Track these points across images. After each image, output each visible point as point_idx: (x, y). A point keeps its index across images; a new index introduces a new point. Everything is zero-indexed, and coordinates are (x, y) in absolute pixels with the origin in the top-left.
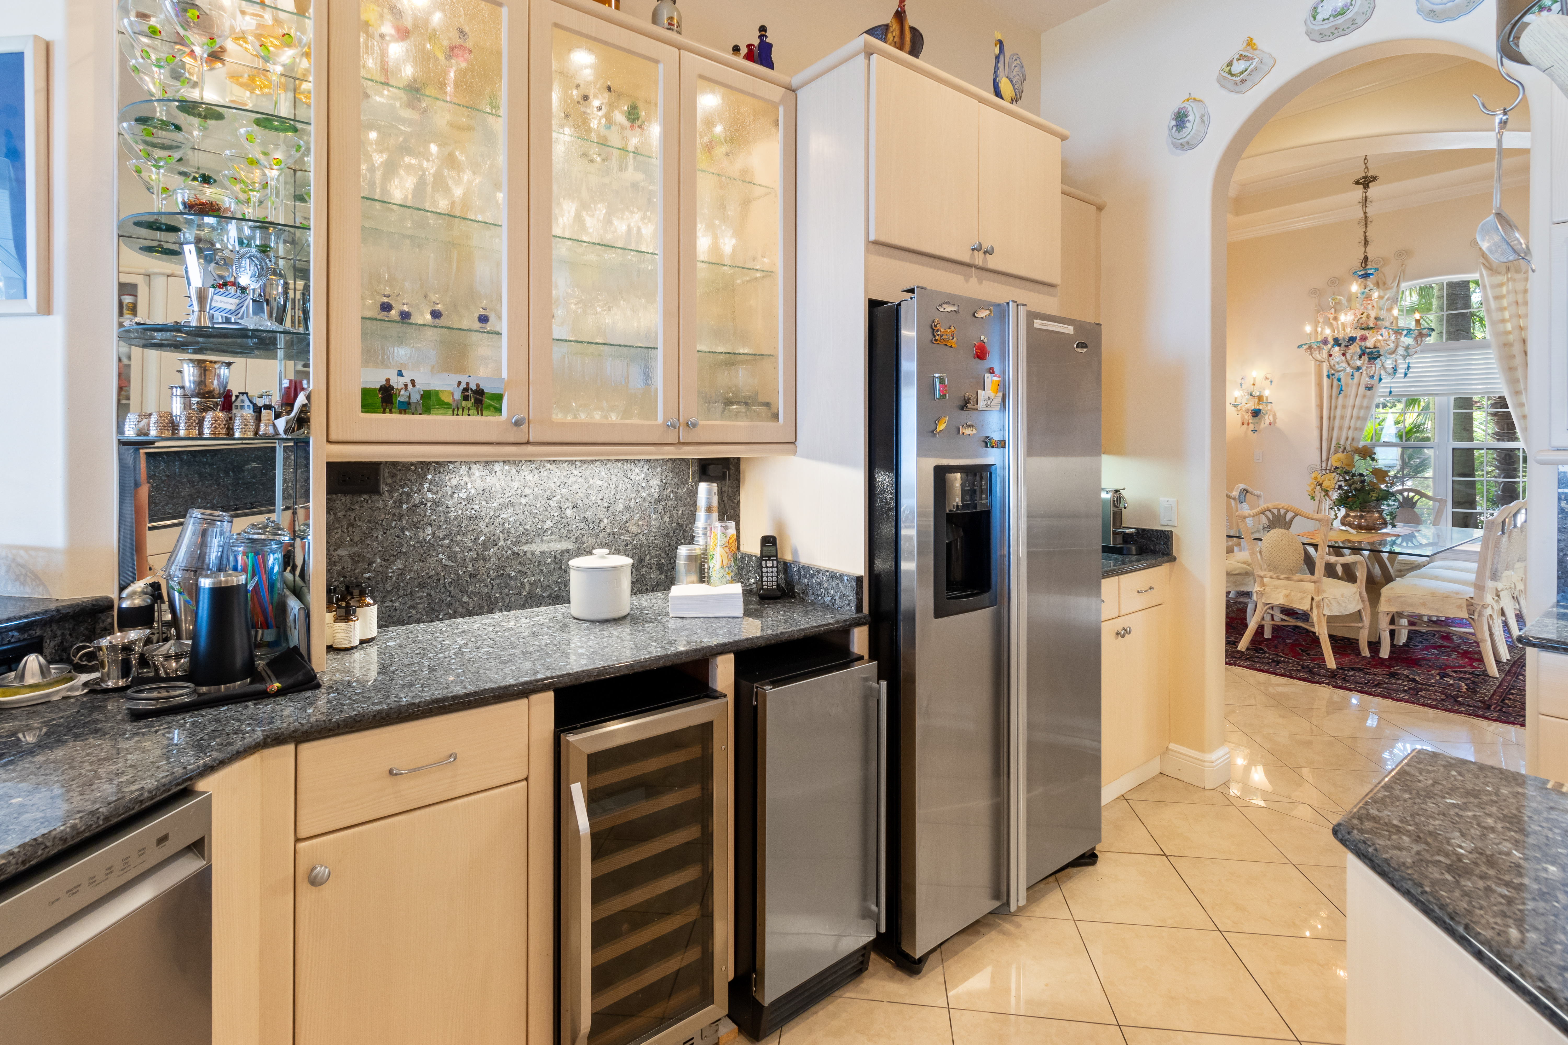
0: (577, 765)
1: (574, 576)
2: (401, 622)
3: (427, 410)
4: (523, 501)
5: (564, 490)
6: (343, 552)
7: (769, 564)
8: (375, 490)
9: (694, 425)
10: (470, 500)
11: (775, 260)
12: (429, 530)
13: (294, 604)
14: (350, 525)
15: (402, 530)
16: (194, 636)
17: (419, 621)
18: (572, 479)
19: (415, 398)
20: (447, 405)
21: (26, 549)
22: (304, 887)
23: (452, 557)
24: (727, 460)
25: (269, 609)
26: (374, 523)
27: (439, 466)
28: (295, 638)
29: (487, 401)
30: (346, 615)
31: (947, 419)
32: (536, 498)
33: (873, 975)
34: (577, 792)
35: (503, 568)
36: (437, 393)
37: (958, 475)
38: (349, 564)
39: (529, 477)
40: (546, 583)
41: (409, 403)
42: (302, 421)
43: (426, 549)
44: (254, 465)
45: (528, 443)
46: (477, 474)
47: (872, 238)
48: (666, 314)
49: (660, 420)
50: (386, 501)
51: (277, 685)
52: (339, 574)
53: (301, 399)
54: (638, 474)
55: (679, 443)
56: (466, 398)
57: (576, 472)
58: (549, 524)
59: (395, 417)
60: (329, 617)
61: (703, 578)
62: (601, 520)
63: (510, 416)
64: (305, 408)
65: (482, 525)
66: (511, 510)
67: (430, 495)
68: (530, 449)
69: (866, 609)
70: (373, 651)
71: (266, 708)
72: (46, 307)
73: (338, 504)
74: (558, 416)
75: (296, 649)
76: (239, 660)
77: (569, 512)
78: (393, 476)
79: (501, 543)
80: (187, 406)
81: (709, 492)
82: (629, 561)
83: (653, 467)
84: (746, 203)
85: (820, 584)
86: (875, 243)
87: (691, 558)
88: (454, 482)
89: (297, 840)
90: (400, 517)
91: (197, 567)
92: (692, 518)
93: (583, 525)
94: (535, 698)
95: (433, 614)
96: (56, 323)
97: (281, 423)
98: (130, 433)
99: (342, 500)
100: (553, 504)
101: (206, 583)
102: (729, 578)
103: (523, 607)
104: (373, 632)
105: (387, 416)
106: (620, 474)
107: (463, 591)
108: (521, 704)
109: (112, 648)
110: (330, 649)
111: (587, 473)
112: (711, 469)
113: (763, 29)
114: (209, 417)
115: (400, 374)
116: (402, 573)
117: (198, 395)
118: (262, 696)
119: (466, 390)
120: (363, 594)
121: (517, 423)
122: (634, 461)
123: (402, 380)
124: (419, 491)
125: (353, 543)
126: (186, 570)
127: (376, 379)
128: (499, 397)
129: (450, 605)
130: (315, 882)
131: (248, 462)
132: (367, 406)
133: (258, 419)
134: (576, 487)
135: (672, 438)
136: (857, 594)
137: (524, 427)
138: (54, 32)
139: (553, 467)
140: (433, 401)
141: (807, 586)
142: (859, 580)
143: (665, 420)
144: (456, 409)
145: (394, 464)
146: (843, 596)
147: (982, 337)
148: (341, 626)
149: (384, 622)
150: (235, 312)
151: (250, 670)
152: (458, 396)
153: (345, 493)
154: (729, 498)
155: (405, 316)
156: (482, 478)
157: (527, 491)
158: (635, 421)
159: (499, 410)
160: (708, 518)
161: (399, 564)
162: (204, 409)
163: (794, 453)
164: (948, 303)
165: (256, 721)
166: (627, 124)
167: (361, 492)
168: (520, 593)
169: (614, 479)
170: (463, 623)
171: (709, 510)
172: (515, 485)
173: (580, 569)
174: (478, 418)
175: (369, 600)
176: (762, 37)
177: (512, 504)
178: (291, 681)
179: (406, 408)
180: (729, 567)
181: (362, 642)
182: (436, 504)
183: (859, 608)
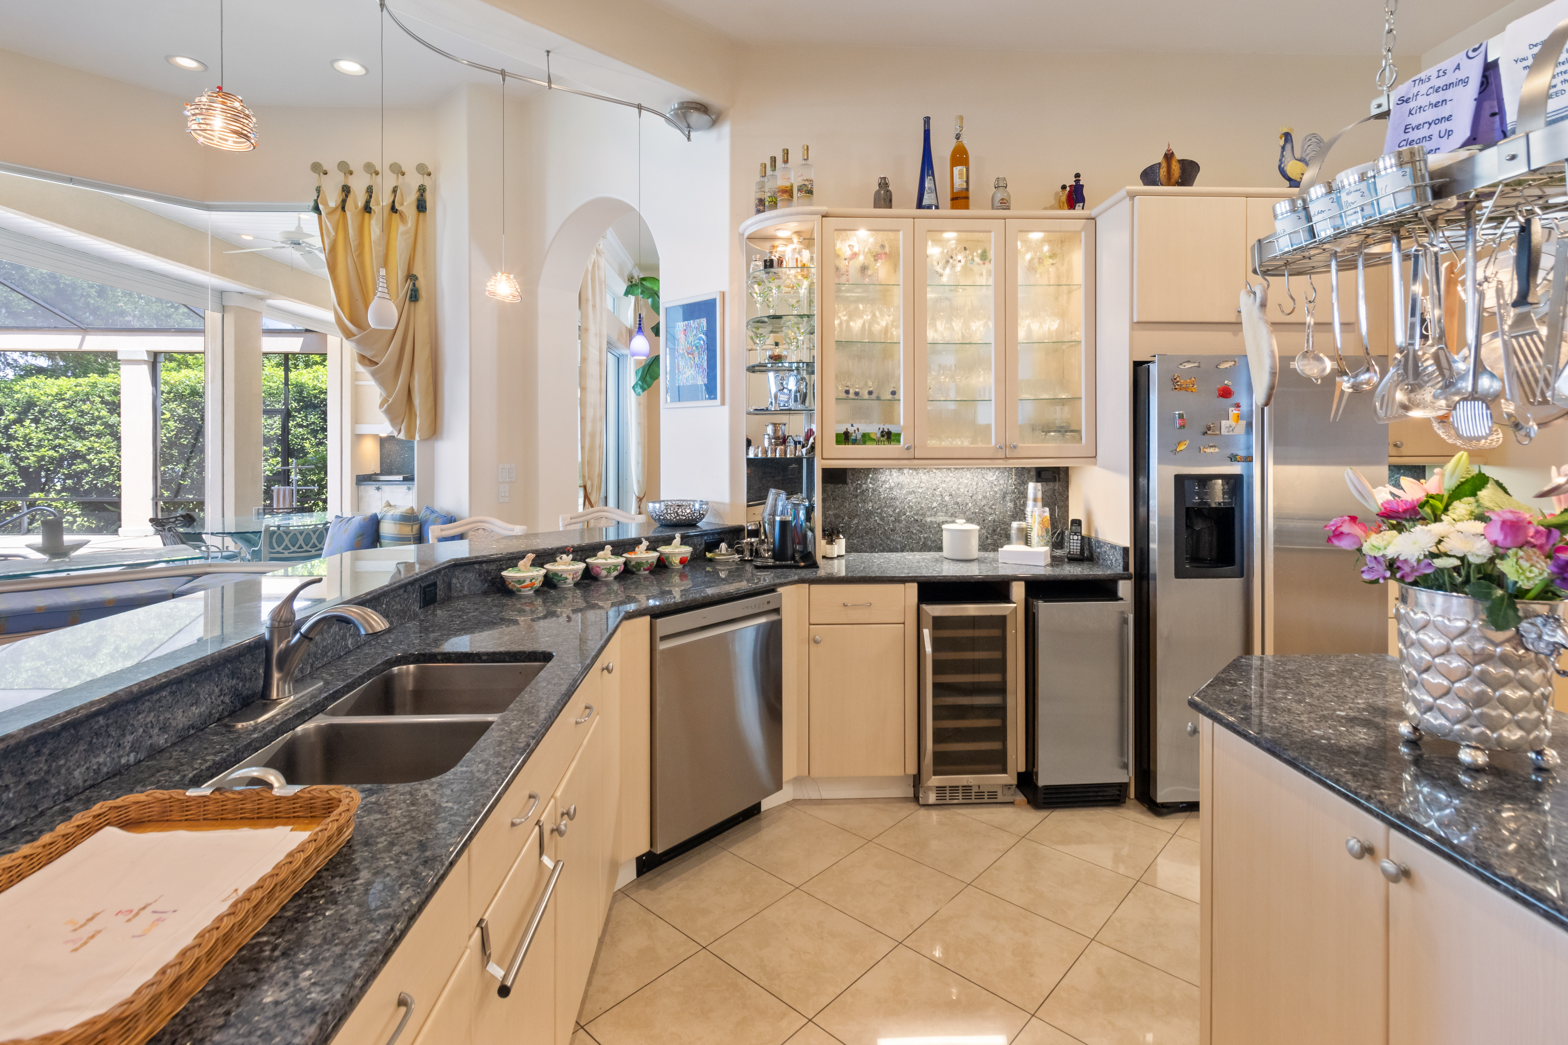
0: (927, 621)
1: (945, 535)
2: (857, 551)
3: (864, 443)
4: (920, 490)
5: (944, 485)
6: (831, 513)
7: (1076, 537)
8: (845, 482)
9: (1015, 447)
10: (891, 489)
11: (1080, 334)
12: (870, 504)
13: (809, 534)
14: (834, 499)
15: (858, 503)
16: (774, 543)
17: (866, 552)
18: (947, 480)
19: (859, 437)
20: (874, 440)
21: (717, 503)
22: (812, 643)
23: (882, 519)
24: (1058, 468)
25: (800, 535)
26: (845, 498)
27: (875, 470)
28: (810, 549)
29: (893, 438)
30: (831, 542)
31: (1187, 442)
32: (927, 489)
33: (1128, 808)
34: (926, 633)
35: (909, 528)
36: (868, 434)
37: (1220, 481)
38: (833, 519)
39: (924, 477)
40: (933, 538)
41: (856, 440)
42: (813, 448)
43: (869, 514)
44: (794, 466)
45: (914, 458)
46: (895, 474)
47: (1135, 320)
48: (997, 380)
49: (993, 443)
50: (850, 487)
51: (803, 564)
52: (829, 523)
53: (811, 440)
54: (991, 477)
55: (1006, 458)
56: (883, 436)
57: (951, 475)
58: (935, 504)
59: (850, 446)
60: (824, 542)
61: (1027, 541)
62: (967, 504)
63: (904, 445)
64: (813, 443)
65: (898, 503)
66: (913, 495)
67: (871, 486)
68: (916, 462)
69: (1132, 569)
70: (843, 561)
71: (799, 571)
72: (723, 403)
73: (828, 488)
74: (933, 443)
75: (810, 553)
76: (790, 552)
77: (947, 498)
78: (853, 475)
79: (908, 514)
80: (770, 443)
81: (1035, 489)
82: (978, 527)
83: (1003, 472)
84: (1070, 292)
85: (1105, 552)
86: (1138, 323)
87: (1020, 530)
88: (883, 479)
89: (810, 624)
90: (856, 496)
91: (774, 514)
92: (1024, 505)
93: (956, 506)
94: (907, 585)
95: (872, 549)
96: (726, 408)
97: (804, 450)
98: (751, 456)
99: (830, 487)
100: (937, 493)
101: (778, 519)
102: (1042, 543)
103: (920, 551)
104: (843, 553)
105: (847, 446)
106: (980, 476)
107: (888, 538)
108: (900, 586)
109: (747, 543)
110: (824, 557)
111: (958, 475)
112: (1043, 474)
113: (1077, 175)
114: (779, 448)
115: (852, 425)
116: (857, 525)
117: (774, 438)
118: (798, 567)
119: (882, 432)
120: (839, 532)
121: (908, 448)
122: (989, 469)
123: (853, 429)
124: (865, 483)
125: (836, 509)
126: (770, 515)
127: (841, 429)
128: (899, 435)
129: (881, 545)
130: (816, 642)
131: (791, 464)
132: (838, 442)
133: (796, 447)
134: (951, 483)
135: (1001, 454)
136: (1124, 558)
137: (912, 450)
138: (725, 287)
139: (937, 471)
140: (867, 438)
141: (1099, 553)
142: (1126, 550)
143: (996, 444)
144: (878, 442)
145: (853, 469)
146: (1116, 560)
147: (1226, 382)
148: (829, 546)
149: (850, 549)
150: (787, 402)
151: (793, 558)
152: (879, 435)
153: (832, 483)
154: (1060, 494)
155: (857, 394)
156: (897, 477)
157: (922, 485)
158: (980, 445)
159: (899, 441)
160: (1035, 506)
161: (856, 521)
162: (777, 445)
163: (1095, 464)
164: (1189, 362)
165: (795, 574)
166: (981, 262)
167: (839, 483)
168: (918, 543)
169: (976, 479)
170: (886, 555)
171: (1035, 500)
172: (916, 481)
173: (948, 530)
174: (889, 446)
175: (841, 536)
176: (1077, 181)
177: (914, 492)
178: (807, 563)
179: (855, 442)
180: (1042, 537)
181: (838, 556)
182: (874, 490)
183: (1126, 567)
